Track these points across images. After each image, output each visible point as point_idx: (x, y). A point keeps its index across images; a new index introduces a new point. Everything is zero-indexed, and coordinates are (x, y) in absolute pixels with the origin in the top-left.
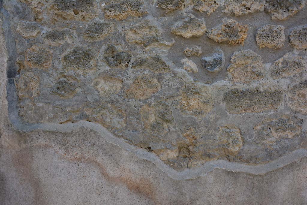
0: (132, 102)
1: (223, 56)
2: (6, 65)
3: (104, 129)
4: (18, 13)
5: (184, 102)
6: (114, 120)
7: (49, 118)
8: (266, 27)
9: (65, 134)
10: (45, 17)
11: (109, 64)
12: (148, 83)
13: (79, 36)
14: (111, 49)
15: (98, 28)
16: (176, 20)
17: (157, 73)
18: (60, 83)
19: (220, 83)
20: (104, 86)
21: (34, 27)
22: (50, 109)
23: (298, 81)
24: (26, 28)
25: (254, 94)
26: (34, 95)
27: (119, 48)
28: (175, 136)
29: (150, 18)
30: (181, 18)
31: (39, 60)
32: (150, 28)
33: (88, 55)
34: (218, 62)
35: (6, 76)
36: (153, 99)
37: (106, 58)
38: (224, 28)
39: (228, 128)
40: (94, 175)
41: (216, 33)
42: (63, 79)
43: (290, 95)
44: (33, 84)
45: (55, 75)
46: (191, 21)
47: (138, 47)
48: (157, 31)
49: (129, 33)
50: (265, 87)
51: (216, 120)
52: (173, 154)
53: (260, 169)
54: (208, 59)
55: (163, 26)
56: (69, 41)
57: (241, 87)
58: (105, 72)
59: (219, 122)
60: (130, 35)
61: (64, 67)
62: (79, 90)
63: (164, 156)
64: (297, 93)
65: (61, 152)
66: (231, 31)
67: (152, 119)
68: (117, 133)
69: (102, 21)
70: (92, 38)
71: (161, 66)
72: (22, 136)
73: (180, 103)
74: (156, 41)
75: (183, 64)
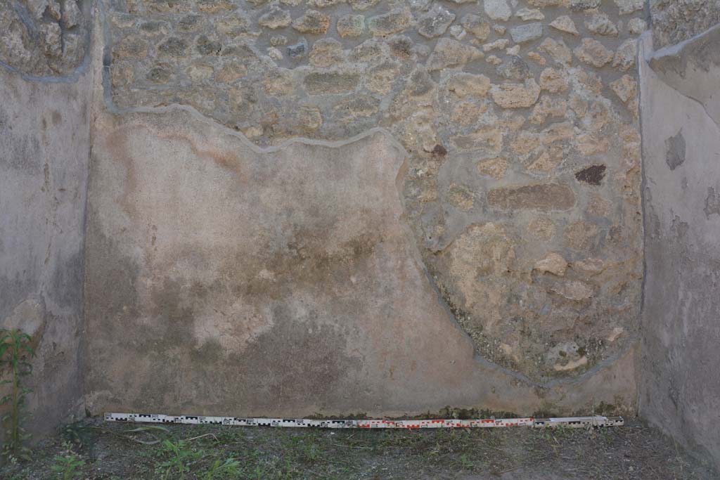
0: (221, 86)
1: (305, 44)
2: (102, 53)
3: (196, 111)
4: (114, 5)
5: (269, 86)
6: (205, 103)
7: (144, 102)
8: (346, 17)
9: (159, 115)
10: (140, 9)
11: (201, 52)
12: (236, 69)
13: (173, 27)
14: (203, 40)
15: (191, 20)
16: (263, 13)
17: (244, 59)
18: (155, 70)
19: (301, 68)
20: (196, 72)
21: (130, 19)
22: (145, 94)
23: (375, 65)
24: (122, 19)
25: (331, 77)
26: (129, 82)
27: (212, 39)
28: (259, 115)
29: (239, 11)
30: (268, 10)
31: (135, 50)
32: (239, 20)
33: (182, 45)
34: (301, 50)
35: (102, 63)
36: (240, 82)
37: (198, 47)
38: (306, 18)
39: (308, 107)
40: (184, 151)
41: (299, 24)
42: (157, 67)
43: (367, 77)
44: (128, 72)
45: (150, 63)
46: (277, 13)
47: (229, 37)
48: (245, 22)
49: (220, 24)
50: (344, 70)
51: (297, 100)
52: (257, 132)
53: (339, 143)
54: (293, 47)
55: (252, 18)
56: (164, 32)
57: (321, 71)
58: (198, 60)
59: (300, 102)
60: (221, 27)
61: (159, 56)
62: (173, 76)
63: (249, 134)
64: (373, 75)
65: (154, 131)
66: (313, 21)
67: (240, 100)
68: (207, 114)
69: (196, 14)
70: (186, 29)
71: (248, 54)
72: (117, 118)
73: (265, 86)
74: (245, 31)
75: (269, 52)
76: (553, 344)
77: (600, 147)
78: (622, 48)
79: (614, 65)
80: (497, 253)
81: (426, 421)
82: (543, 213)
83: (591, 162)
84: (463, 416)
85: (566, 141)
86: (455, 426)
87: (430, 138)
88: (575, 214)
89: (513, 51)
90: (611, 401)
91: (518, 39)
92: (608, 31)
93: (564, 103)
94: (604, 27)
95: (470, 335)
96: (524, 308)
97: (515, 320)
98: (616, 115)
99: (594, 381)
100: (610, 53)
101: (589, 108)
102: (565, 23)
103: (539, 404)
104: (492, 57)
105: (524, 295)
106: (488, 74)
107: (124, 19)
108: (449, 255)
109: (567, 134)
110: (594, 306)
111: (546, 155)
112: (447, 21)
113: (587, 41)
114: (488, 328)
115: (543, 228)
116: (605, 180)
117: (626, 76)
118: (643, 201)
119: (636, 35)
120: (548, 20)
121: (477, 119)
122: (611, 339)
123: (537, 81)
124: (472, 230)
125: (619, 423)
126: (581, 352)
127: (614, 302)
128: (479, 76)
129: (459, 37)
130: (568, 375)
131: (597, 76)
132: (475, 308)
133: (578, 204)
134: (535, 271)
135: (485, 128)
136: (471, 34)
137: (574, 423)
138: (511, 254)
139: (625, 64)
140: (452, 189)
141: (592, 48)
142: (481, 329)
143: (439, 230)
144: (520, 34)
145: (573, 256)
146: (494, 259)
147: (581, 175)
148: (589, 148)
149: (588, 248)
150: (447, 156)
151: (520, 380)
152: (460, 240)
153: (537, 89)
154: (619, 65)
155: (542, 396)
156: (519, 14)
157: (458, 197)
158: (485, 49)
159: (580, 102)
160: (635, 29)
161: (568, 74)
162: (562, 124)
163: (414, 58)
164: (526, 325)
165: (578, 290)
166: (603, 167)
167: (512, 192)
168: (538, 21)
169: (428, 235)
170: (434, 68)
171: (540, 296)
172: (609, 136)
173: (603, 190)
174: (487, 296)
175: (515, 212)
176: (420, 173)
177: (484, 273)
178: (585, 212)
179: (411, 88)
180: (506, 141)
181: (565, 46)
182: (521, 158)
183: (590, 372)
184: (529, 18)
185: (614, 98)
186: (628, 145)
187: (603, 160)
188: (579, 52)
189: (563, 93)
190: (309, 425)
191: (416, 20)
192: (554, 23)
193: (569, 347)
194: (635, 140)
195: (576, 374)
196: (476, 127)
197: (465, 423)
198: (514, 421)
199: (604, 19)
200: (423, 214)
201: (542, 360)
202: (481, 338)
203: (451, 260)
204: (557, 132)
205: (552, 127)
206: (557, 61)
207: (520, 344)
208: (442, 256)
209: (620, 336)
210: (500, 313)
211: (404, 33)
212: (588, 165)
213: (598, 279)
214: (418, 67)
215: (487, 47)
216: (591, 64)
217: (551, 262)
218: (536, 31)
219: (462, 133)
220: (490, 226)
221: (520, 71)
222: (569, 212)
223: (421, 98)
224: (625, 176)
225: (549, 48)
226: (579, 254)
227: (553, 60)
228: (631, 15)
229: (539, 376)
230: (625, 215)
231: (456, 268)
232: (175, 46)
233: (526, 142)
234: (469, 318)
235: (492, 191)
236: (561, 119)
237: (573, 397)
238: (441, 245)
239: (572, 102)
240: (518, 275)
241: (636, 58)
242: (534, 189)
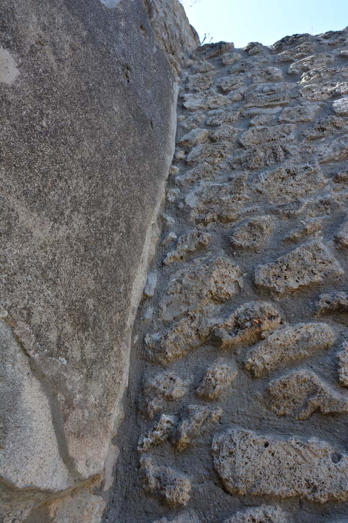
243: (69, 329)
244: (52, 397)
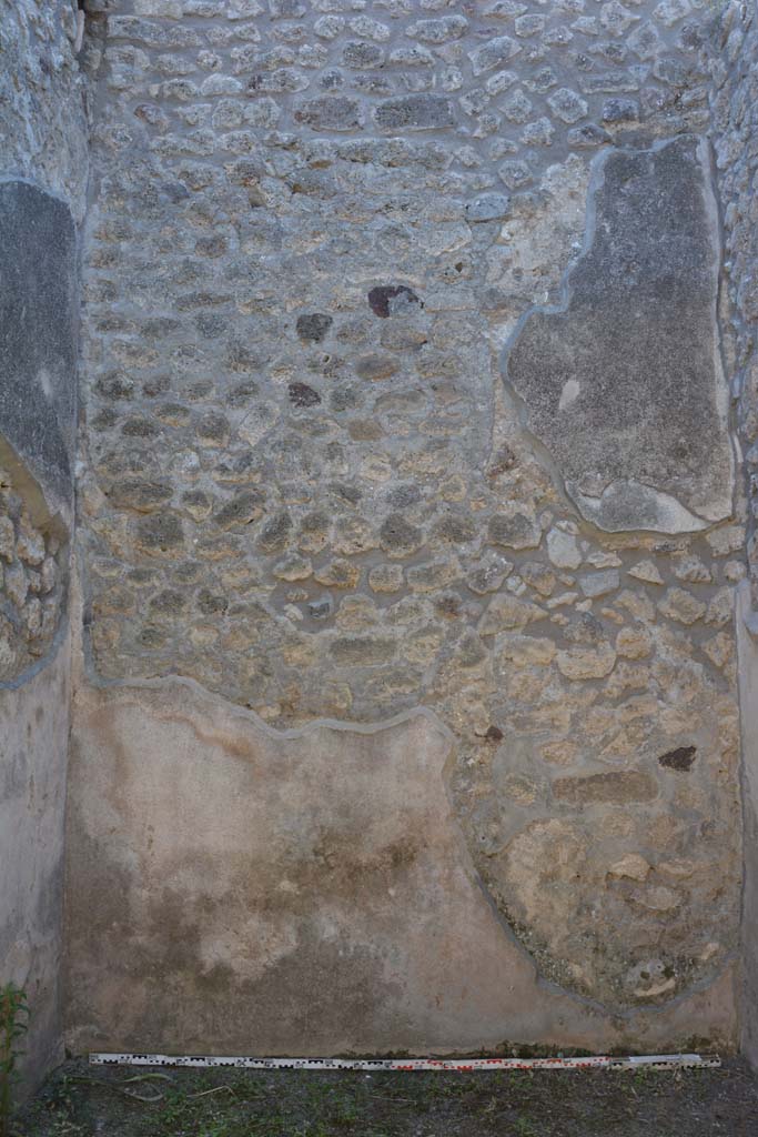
0: (229, 654)
1: (331, 601)
2: (82, 610)
3: (198, 684)
4: (94, 547)
5: (287, 654)
6: (209, 675)
7: (134, 672)
8: (380, 569)
9: (154, 691)
10: (125, 551)
11: (203, 611)
12: (246, 632)
13: (168, 576)
14: (205, 594)
15: (190, 569)
16: (278, 561)
17: (256, 621)
18: (147, 632)
19: (326, 632)
20: (198, 636)
21: (114, 565)
22: (135, 661)
23: (416, 629)
24: (104, 566)
25: (363, 645)
26: (114, 646)
27: (215, 592)
28: (276, 691)
29: (249, 558)
30: (284, 558)
31: (121, 604)
32: (249, 570)
33: (179, 600)
34: (324, 608)
35: (81, 622)
36: (252, 650)
37: (200, 604)
38: (331, 569)
39: (335, 682)
40: (185, 735)
41: (323, 576)
42: (149, 627)
43: (406, 645)
44: (113, 633)
45: (140, 622)
46: (294, 563)
47: (236, 592)
48: (257, 573)
49: (226, 575)
50: (378, 636)
51: (322, 673)
52: (274, 712)
53: (373, 728)
54: (315, 605)
55: (265, 568)
56: (157, 583)
57: (351, 636)
58: (199, 620)
59: (325, 675)
60: (227, 578)
61: (151, 614)
63: (264, 714)
64: (414, 643)
65: (148, 710)
66: (340, 573)
67: (251, 672)
68: (212, 689)
69: (195, 560)
70: (184, 580)
71: (261, 614)
72: (102, 693)
73: (282, 655)
74: (255, 585)
75: (286, 611)
76: (634, 963)
77: (690, 725)
78: (716, 600)
79: (707, 621)
80: (564, 854)
81: (479, 1061)
82: (619, 807)
83: (679, 743)
84: (525, 1053)
85: (647, 719)
86: (515, 1067)
87: (483, 719)
88: (658, 807)
89: (582, 607)
90: (704, 1033)
91: (590, 593)
92: (700, 578)
93: (645, 671)
94: (695, 574)
95: (531, 953)
96: (597, 920)
97: (587, 935)
98: (709, 683)
99: (685, 1009)
100: (702, 607)
101: (676, 677)
102: (646, 571)
103: (616, 1038)
104: (557, 616)
105: (598, 904)
106: (553, 637)
107: (107, 566)
108: (506, 858)
109: (650, 710)
110: (683, 917)
111: (623, 737)
112: (503, 572)
113: (673, 593)
114: (554, 945)
115: (620, 825)
116: (695, 765)
117: (721, 634)
118: (741, 788)
119: (735, 582)
120: (626, 566)
121: (539, 694)
122: (705, 957)
123: (613, 645)
124: (534, 828)
125: (715, 1064)
126: (668, 973)
127: (707, 911)
128: (542, 640)
129: (518, 593)
130: (651, 1001)
131: (686, 637)
132: (538, 921)
133: (662, 796)
134: (610, 875)
135: (550, 704)
136: (532, 588)
137: (659, 1064)
138: (581, 857)
139: (719, 620)
140: (510, 781)
141: (681, 600)
142: (545, 946)
143: (494, 829)
144: (592, 585)
145: (657, 857)
146: (560, 862)
147: (667, 760)
148: (676, 726)
149: (674, 847)
150: (503, 741)
151: (593, 1009)
152: (519, 841)
153: (612, 656)
154: (713, 621)
155: (621, 1028)
156: (591, 560)
157: (516, 790)
158: (550, 606)
159: (665, 670)
160: (732, 576)
161: (651, 634)
162: (644, 698)
163: (463, 619)
164: (600, 940)
165: (663, 898)
166: (693, 749)
167: (582, 781)
168: (614, 568)
169: (481, 834)
170: (488, 632)
171: (616, 904)
172: (700, 711)
173: (692, 777)
174: (552, 908)
175: (585, 805)
176: (471, 762)
177: (548, 879)
178: (671, 804)
179: (460, 658)
180: (575, 720)
181: (647, 601)
182: (592, 740)
183: (678, 998)
184: (604, 565)
185: (708, 662)
186: (722, 722)
187: (693, 740)
188: (664, 606)
189: (645, 658)
190: (340, 1066)
191: (466, 570)
192: (634, 571)
193: (653, 966)
194: (732, 713)
195: (662, 1000)
196: (539, 704)
197: (527, 1063)
198: (586, 1061)
199: (694, 564)
200: (474, 810)
201: (620, 982)
202: (545, 957)
203: (509, 865)
204: (636, 708)
205: (631, 701)
206: (637, 618)
207: (593, 965)
208: (498, 859)
209: (715, 953)
210: (568, 927)
211: (451, 587)
212: (674, 747)
213: (687, 884)
214: (467, 631)
215: (551, 603)
216: (679, 621)
217: (629, 865)
218: (611, 581)
219: (521, 712)
220: (555, 824)
221: (591, 634)
222: (651, 805)
223: (471, 670)
224: (719, 759)
225: (627, 604)
226: (663, 855)
227: (633, 618)
228: (728, 557)
229: (616, 1003)
230: (719, 807)
231: (515, 872)
232: (170, 602)
233: (599, 721)
234: (530, 934)
235: (558, 781)
236: (642, 691)
237: (657, 1029)
238: (497, 847)
239: (655, 669)
240: (590, 880)
241: (733, 612)
242: (608, 777)
243: (672, 462)
244: (676, 496)
